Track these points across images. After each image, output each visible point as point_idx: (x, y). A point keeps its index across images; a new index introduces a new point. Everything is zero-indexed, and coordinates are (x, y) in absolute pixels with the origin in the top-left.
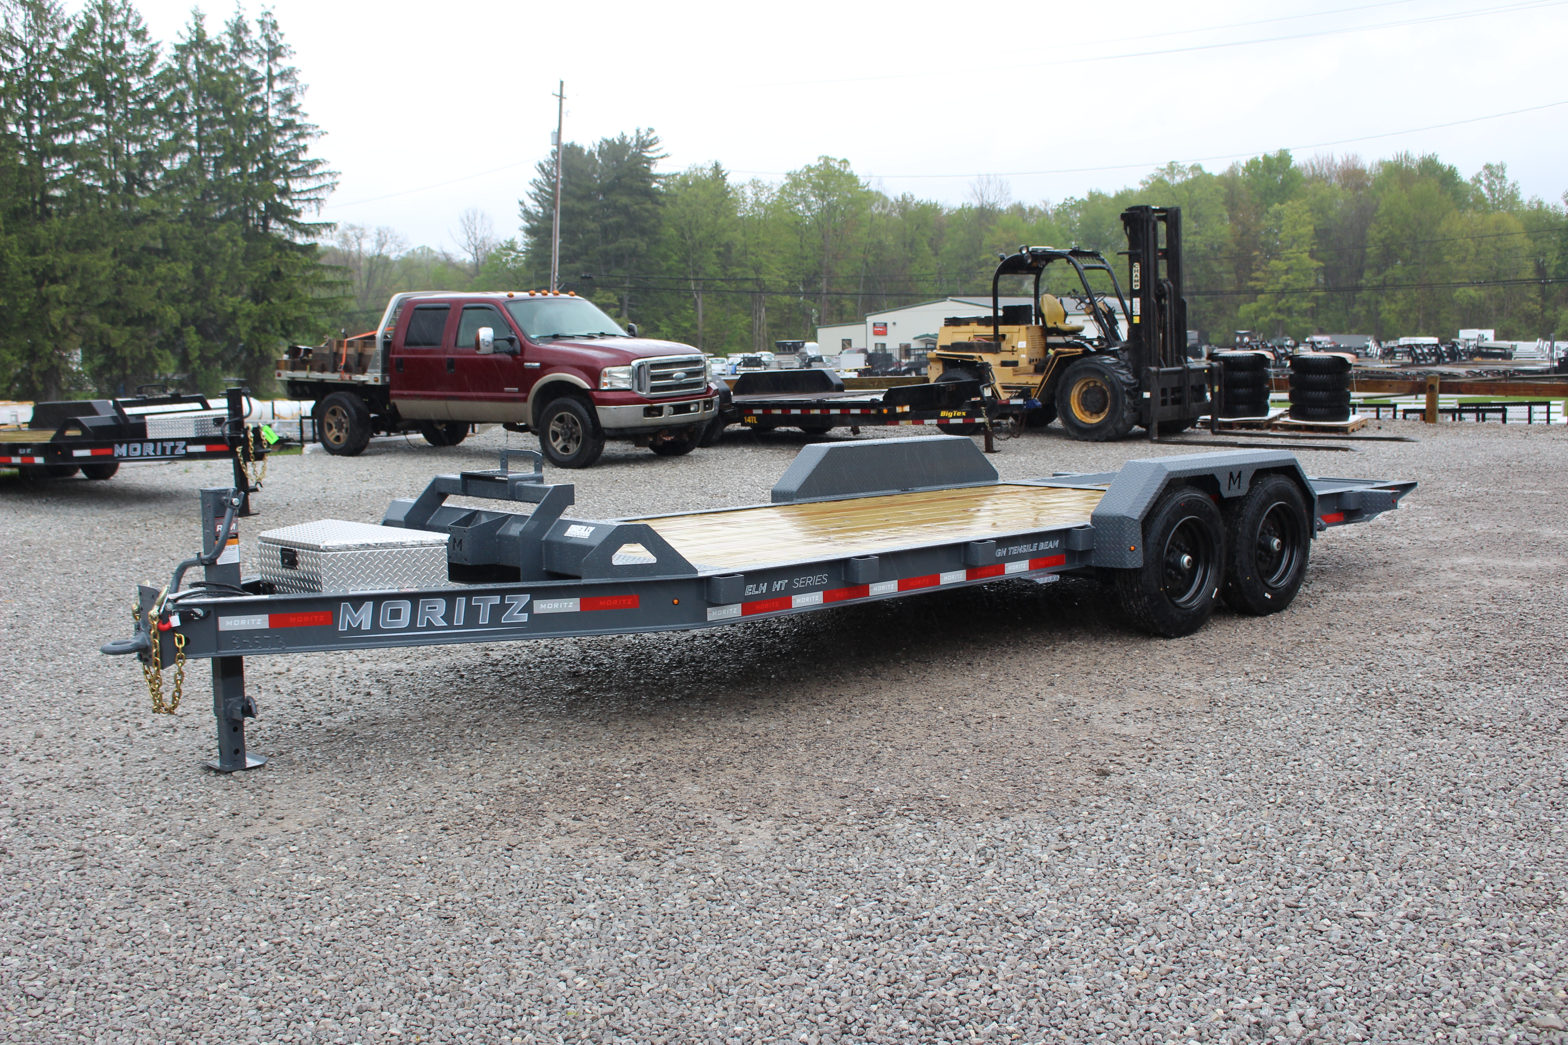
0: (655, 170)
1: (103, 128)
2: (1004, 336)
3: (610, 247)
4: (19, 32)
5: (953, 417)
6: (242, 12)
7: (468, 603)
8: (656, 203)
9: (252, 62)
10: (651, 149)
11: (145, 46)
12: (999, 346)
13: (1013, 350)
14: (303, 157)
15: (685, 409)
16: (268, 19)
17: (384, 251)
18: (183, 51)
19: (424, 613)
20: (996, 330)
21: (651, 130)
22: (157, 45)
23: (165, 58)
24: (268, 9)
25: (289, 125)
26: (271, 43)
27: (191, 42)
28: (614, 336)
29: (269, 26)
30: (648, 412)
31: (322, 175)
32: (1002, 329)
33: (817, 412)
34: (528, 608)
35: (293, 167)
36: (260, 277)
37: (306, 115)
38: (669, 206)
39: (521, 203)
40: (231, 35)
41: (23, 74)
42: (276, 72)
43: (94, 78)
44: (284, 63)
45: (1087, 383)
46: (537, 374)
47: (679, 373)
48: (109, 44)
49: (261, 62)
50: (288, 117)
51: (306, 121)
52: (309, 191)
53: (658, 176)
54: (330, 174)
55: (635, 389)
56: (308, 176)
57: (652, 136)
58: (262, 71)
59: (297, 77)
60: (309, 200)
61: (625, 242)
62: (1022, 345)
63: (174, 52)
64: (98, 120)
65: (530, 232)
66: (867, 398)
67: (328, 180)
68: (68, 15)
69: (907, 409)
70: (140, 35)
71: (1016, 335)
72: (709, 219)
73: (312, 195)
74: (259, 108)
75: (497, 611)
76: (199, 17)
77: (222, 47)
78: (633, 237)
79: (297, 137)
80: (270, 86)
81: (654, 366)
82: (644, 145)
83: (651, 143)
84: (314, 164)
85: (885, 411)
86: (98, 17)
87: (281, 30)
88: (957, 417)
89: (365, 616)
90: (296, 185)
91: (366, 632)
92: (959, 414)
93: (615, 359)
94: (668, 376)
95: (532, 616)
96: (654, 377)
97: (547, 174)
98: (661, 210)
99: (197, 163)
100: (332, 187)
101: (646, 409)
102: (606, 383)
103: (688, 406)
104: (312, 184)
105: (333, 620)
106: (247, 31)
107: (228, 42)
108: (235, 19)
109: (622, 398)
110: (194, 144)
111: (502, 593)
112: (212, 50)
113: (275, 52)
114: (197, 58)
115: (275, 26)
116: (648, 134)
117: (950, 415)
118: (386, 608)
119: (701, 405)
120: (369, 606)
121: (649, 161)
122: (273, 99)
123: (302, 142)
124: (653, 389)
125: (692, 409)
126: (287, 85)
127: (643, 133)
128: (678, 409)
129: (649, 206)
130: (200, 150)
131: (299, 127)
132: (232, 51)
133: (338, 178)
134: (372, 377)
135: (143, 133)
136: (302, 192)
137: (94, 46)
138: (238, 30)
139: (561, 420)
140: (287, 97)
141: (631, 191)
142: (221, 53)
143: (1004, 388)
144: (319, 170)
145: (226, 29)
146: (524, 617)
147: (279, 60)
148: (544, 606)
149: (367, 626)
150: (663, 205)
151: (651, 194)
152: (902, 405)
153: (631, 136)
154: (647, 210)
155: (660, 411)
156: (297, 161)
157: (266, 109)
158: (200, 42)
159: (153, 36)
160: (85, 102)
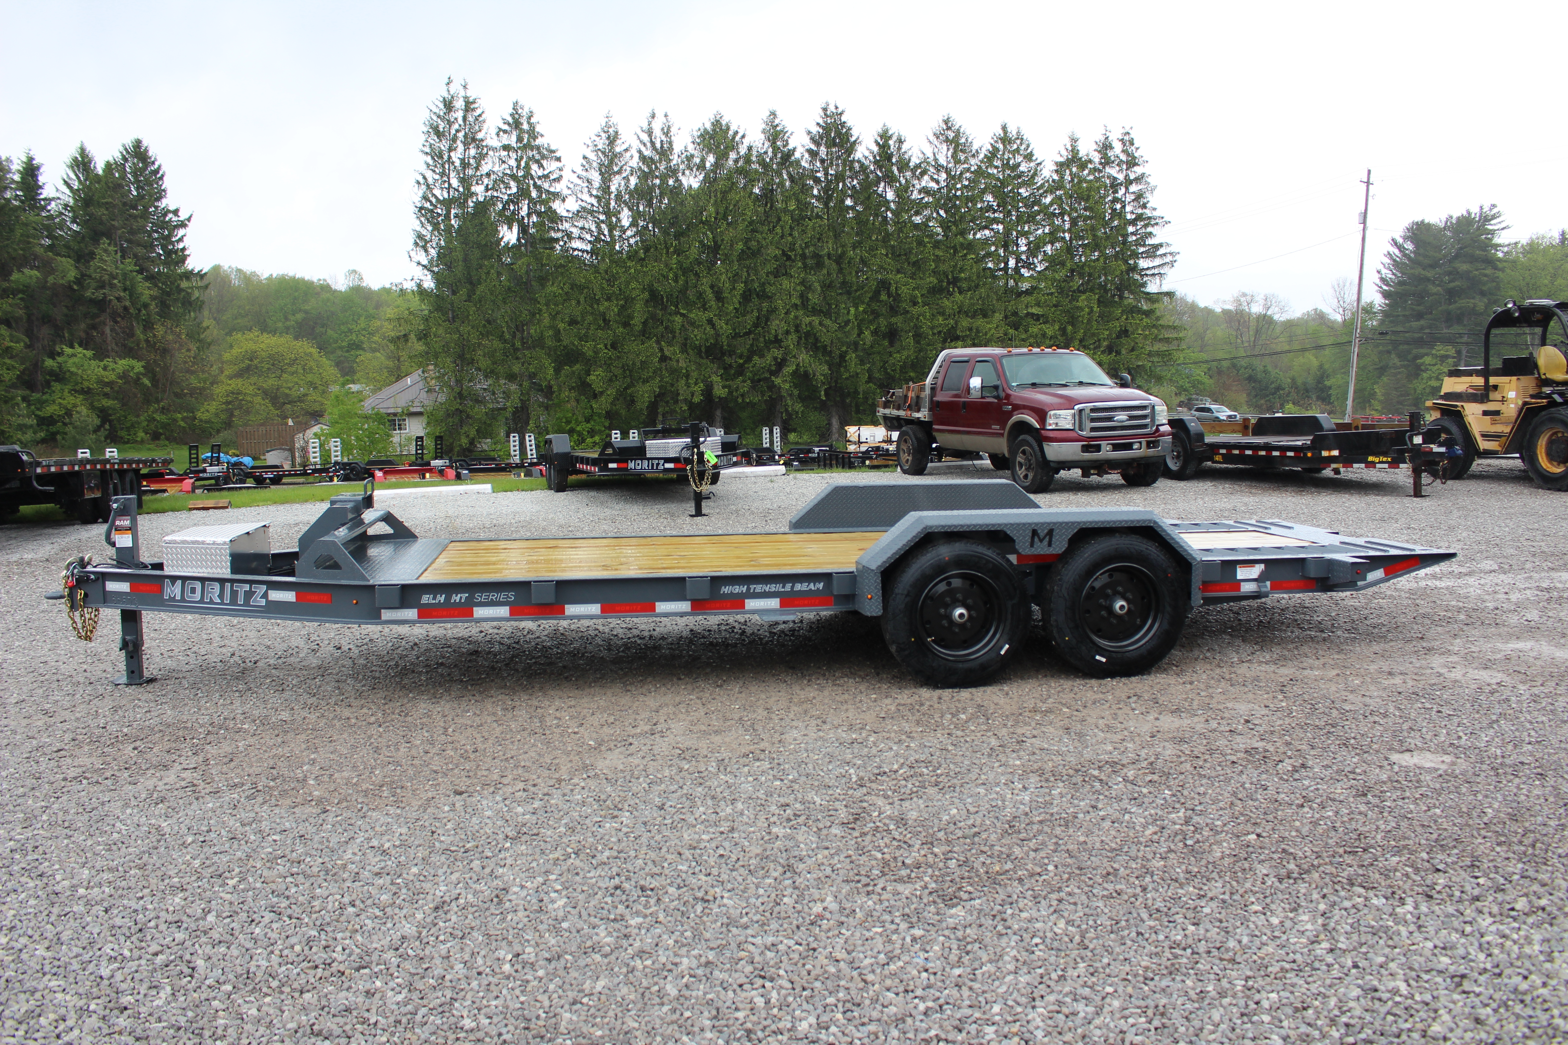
0: (1497, 240)
1: (1001, 227)
2: (1495, 387)
3: (1452, 307)
4: (942, 161)
5: (1380, 462)
6: (1108, 134)
7: (232, 587)
8: (1496, 268)
9: (1113, 171)
10: (1492, 222)
11: (1032, 165)
12: (1487, 396)
13: (1503, 400)
14: (1150, 241)
15: (1129, 446)
16: (1127, 138)
17: (1269, 313)
18: (1061, 167)
19: (209, 592)
20: (1487, 381)
21: (1494, 206)
22: (1040, 164)
23: (1048, 172)
24: (1127, 129)
25: (1139, 217)
26: (1128, 155)
27: (1068, 159)
28: (1094, 384)
29: (1127, 142)
30: (1085, 449)
31: (1165, 255)
32: (1493, 380)
33: (1263, 453)
34: (265, 596)
35: (1141, 250)
36: (1110, 334)
37: (1154, 209)
38: (1508, 271)
39: (1379, 272)
40: (1099, 152)
41: (945, 191)
42: (1132, 176)
43: (998, 191)
44: (1138, 170)
45: (1556, 433)
46: (1010, 414)
47: (1122, 417)
48: (1006, 165)
49: (1121, 170)
50: (1140, 211)
51: (1155, 214)
52: (1154, 267)
53: (1500, 245)
54: (1171, 254)
55: (1077, 429)
56: (1155, 256)
57: (1495, 211)
58: (1121, 177)
59: (1149, 180)
60: (1153, 275)
61: (1463, 303)
62: (1512, 395)
63: (1055, 168)
64: (996, 221)
65: (1385, 295)
66: (1299, 443)
67: (1169, 259)
68: (975, 147)
69: (1336, 453)
70: (1029, 157)
71: (1507, 386)
72: (1546, 281)
73: (1156, 271)
74: (1118, 206)
75: (249, 594)
76: (1074, 140)
77: (1090, 161)
78: (1473, 298)
79: (1146, 226)
80: (1127, 189)
81: (1093, 410)
82: (1486, 219)
83: (1494, 217)
84: (1157, 247)
85: (1309, 455)
86: (1001, 146)
87: (1136, 145)
88: (1382, 462)
89: (176, 590)
90: (1143, 263)
91: (178, 601)
92: (1385, 459)
93: (1060, 404)
94: (1110, 419)
95: (268, 601)
96: (1093, 420)
97: (1400, 247)
98: (1500, 274)
99: (1069, 249)
100: (1172, 264)
101: (1083, 446)
102: (1051, 424)
103: (1131, 444)
104: (1157, 262)
105: (161, 590)
106: (1111, 148)
107: (1096, 158)
108: (1103, 139)
109: (1064, 436)
110: (1067, 236)
111: (251, 582)
112: (1083, 165)
113: (1132, 162)
114: (1071, 171)
115: (1132, 143)
116: (1491, 210)
117: (1377, 460)
118: (189, 585)
119: (1144, 444)
120: (179, 582)
121: (1492, 232)
122: (1129, 198)
123: (1149, 229)
124: (1093, 429)
125: (1135, 447)
126: (1140, 187)
127: (1486, 209)
128: (1116, 448)
129: (1489, 271)
130: (1071, 240)
131: (1150, 218)
132: (1101, 163)
133: (1177, 257)
134: (923, 415)
135: (1026, 228)
136: (1148, 269)
137: (997, 167)
138: (1105, 147)
139: (1024, 452)
140: (1139, 196)
141: (1473, 259)
142: (1090, 166)
143: (1483, 436)
144: (1161, 251)
145: (1095, 147)
146: (263, 602)
147: (1136, 169)
148: (276, 596)
149: (178, 598)
150: (1502, 270)
151: (1491, 262)
152: (1330, 449)
153: (1475, 210)
154: (1486, 275)
155: (1098, 448)
156: (1144, 245)
157: (1124, 207)
158: (1074, 160)
159: (1038, 155)
160: (990, 208)
